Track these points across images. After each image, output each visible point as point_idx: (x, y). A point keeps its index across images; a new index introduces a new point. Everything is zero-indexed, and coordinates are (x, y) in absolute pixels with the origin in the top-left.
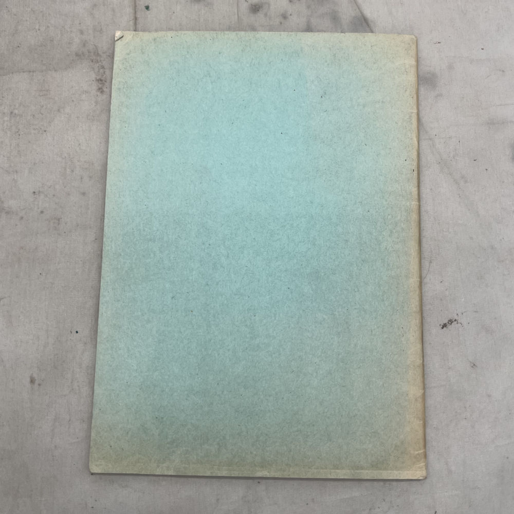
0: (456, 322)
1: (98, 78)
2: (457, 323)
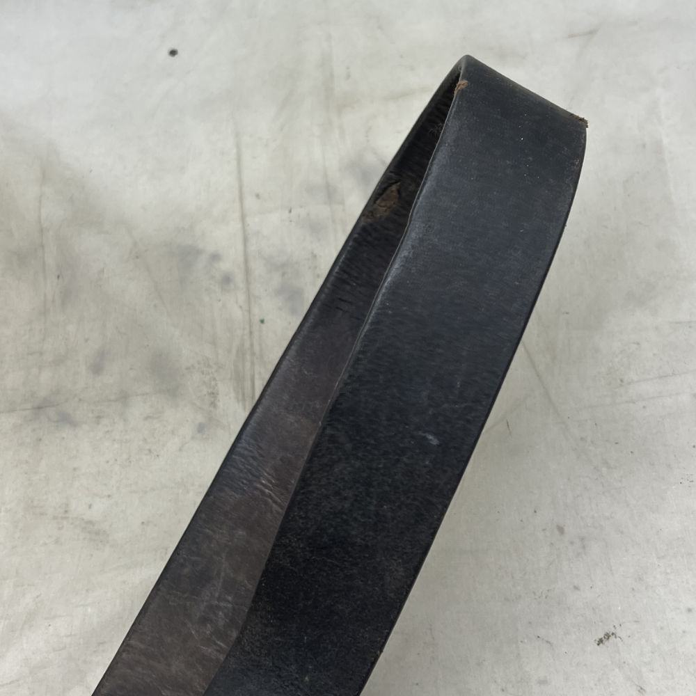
0: (614, 636)
1: (210, 391)
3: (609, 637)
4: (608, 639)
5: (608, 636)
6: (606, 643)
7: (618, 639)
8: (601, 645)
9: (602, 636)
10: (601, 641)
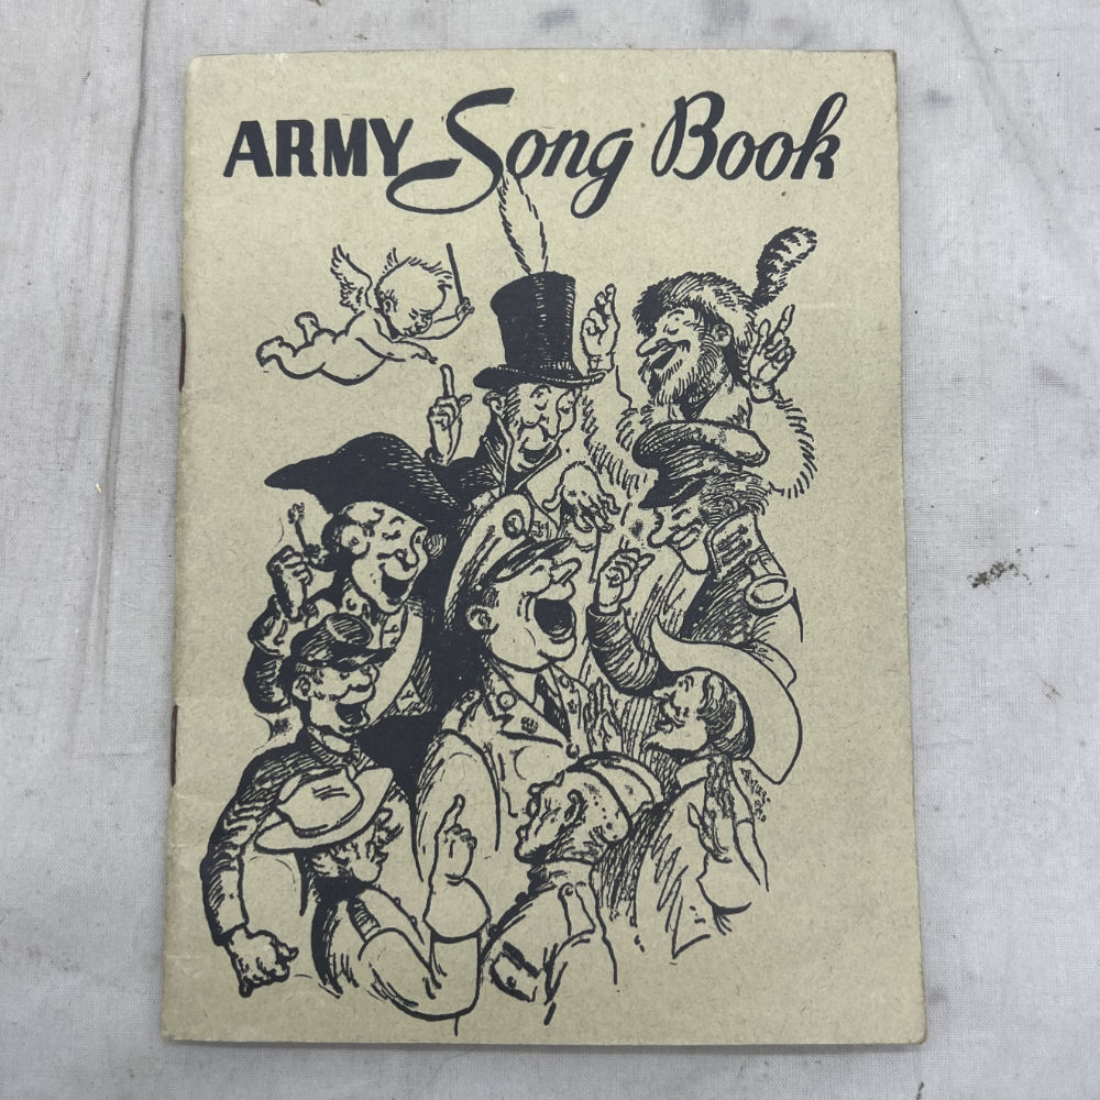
0: (1013, 571)
3: (1001, 572)
4: (999, 576)
5: (999, 569)
6: (995, 584)
7: (1021, 579)
8: (982, 586)
9: (986, 568)
10: (982, 579)
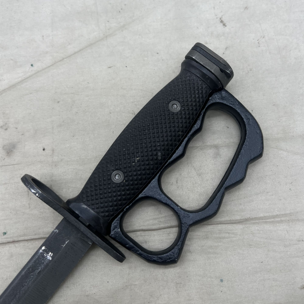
2: (222, 18)
